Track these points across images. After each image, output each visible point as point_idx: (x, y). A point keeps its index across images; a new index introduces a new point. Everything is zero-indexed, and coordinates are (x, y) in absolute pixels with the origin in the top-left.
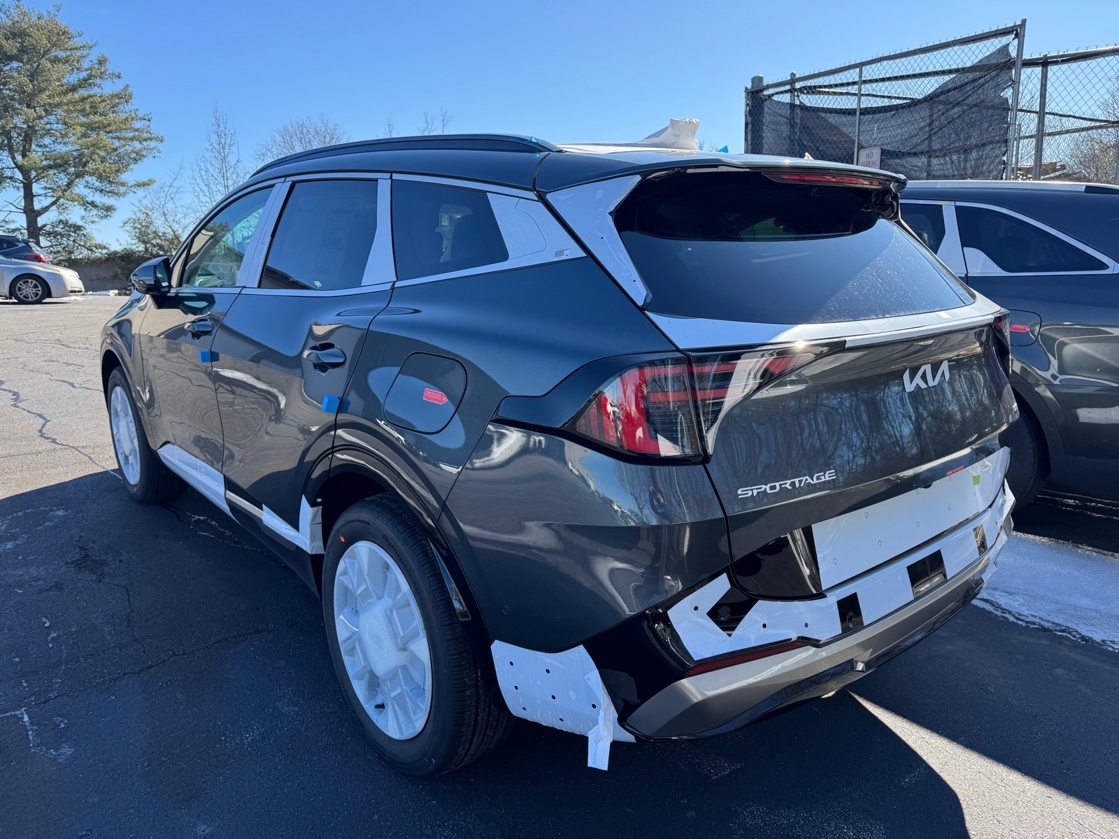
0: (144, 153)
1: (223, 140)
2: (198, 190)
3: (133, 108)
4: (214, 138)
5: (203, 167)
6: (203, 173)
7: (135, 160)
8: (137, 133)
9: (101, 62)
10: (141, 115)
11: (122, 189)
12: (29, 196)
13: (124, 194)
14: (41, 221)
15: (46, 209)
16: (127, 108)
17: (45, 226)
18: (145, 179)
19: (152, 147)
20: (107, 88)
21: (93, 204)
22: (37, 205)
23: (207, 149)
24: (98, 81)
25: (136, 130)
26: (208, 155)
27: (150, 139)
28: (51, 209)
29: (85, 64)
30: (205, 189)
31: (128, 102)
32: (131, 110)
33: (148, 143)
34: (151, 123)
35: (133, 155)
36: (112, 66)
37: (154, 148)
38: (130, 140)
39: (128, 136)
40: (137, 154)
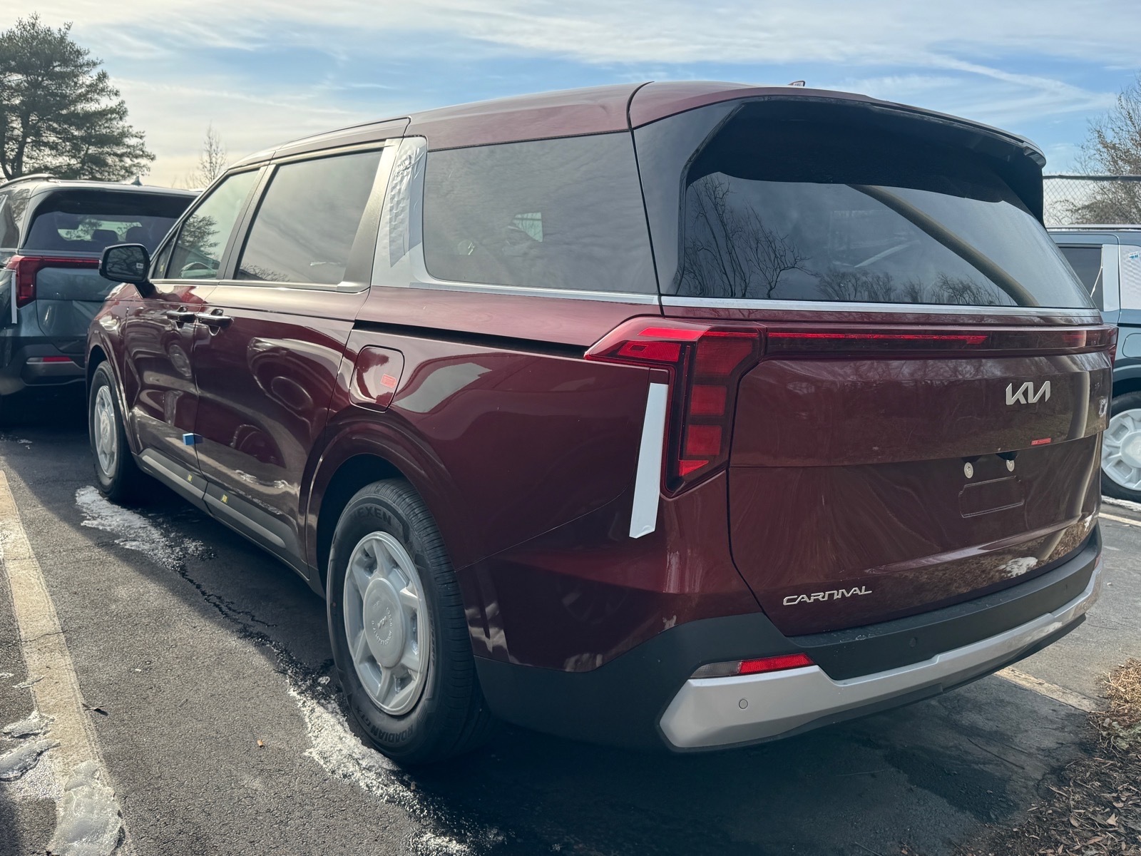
0: (134, 170)
1: (214, 160)
3: (126, 125)
4: (206, 158)
8: (129, 150)
9: (102, 77)
10: (133, 131)
16: (121, 123)
19: (142, 165)
20: (105, 103)
23: (198, 168)
24: (96, 96)
25: (128, 147)
26: (198, 173)
27: (142, 156)
29: (87, 79)
31: (121, 119)
32: (124, 127)
33: (139, 160)
34: (144, 139)
35: (123, 172)
36: (111, 83)
37: (144, 166)
38: (121, 156)
39: (119, 152)
40: (127, 171)
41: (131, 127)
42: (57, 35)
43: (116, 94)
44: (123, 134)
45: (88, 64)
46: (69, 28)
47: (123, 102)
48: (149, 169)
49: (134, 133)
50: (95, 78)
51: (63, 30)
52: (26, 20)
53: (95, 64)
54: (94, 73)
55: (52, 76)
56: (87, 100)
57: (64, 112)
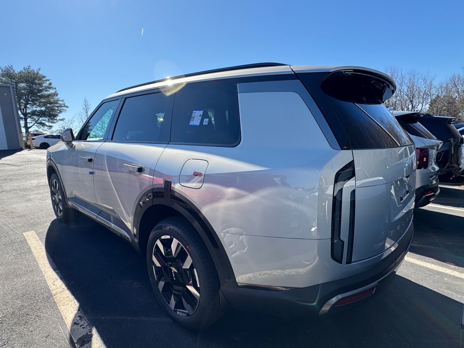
0: (62, 111)
1: (87, 107)
2: (79, 121)
5: (80, 114)
6: (81, 116)
7: (59, 113)
8: (60, 105)
9: (50, 84)
11: (55, 121)
12: (26, 123)
13: (56, 122)
14: (30, 130)
15: (31, 127)
16: (56, 97)
17: (31, 132)
18: (62, 119)
20: (51, 91)
21: (46, 125)
22: (29, 126)
23: (82, 110)
24: (49, 90)
25: (60, 104)
26: (83, 111)
27: (64, 107)
28: (32, 127)
29: (46, 84)
30: (81, 121)
31: (57, 96)
32: (57, 98)
33: (63, 108)
34: (64, 102)
35: (58, 111)
36: (53, 86)
37: (65, 109)
38: (57, 107)
39: (57, 106)
40: (60, 111)
41: (59, 98)
42: (36, 72)
43: (55, 89)
44: (57, 101)
45: (46, 80)
46: (39, 70)
47: (56, 91)
48: (66, 110)
49: (61, 100)
50: (48, 84)
51: (38, 70)
52: (26, 67)
53: (49, 80)
54: (48, 82)
55: (36, 84)
56: (46, 91)
57: (39, 94)
